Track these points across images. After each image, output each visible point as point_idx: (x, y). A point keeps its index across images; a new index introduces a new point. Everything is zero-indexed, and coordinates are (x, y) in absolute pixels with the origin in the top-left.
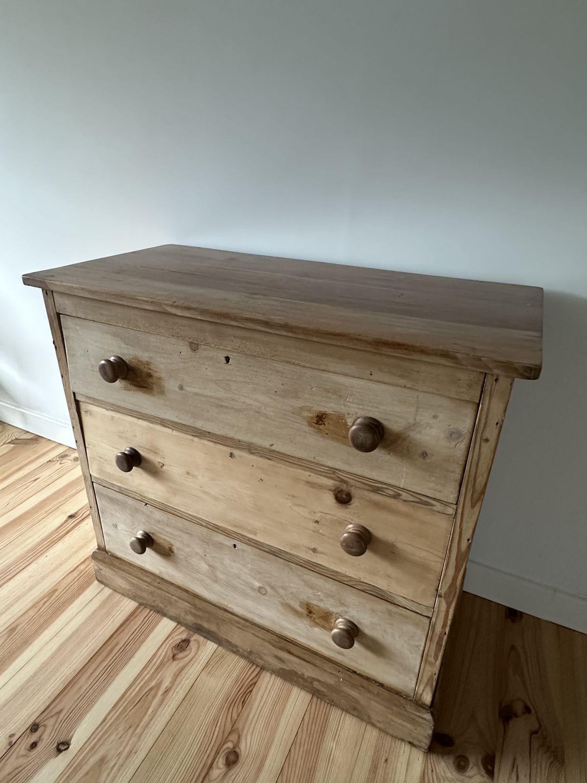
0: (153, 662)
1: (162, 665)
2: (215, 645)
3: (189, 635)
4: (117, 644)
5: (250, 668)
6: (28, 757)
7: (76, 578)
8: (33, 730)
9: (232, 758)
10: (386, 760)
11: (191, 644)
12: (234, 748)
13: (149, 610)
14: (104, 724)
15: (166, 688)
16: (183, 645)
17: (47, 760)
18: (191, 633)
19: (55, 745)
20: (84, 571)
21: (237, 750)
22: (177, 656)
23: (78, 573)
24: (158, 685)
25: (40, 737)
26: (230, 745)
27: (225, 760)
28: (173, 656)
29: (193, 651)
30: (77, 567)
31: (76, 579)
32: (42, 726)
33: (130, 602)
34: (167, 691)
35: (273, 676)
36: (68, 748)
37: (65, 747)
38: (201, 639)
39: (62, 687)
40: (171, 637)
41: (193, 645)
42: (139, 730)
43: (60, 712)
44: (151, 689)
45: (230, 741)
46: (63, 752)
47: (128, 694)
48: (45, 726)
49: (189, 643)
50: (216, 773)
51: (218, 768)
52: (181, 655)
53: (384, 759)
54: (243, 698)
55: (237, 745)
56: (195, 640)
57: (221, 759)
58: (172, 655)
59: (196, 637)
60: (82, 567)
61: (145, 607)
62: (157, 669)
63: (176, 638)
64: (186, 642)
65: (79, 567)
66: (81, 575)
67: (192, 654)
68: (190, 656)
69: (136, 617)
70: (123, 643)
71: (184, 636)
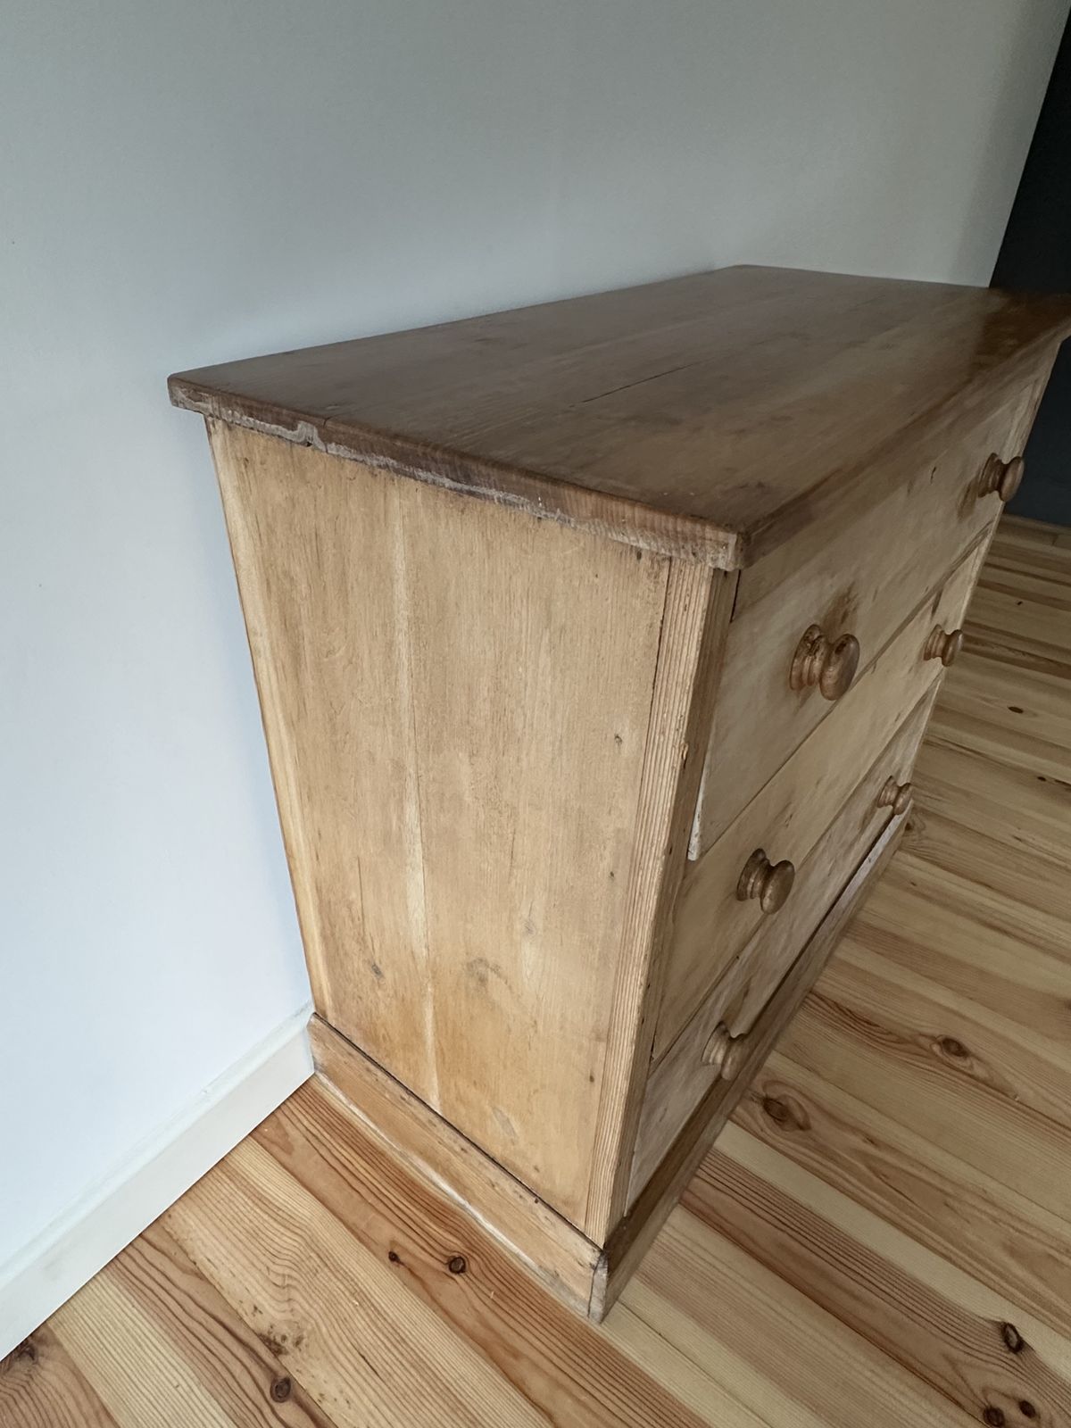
0: (816, 1165)
1: (822, 1150)
2: (772, 1054)
3: (755, 1099)
4: (782, 1246)
5: (811, 1007)
6: (1051, 1416)
7: (579, 1401)
8: (1000, 1420)
9: (953, 1048)
10: (914, 884)
11: (774, 1096)
12: (939, 1043)
13: (696, 1180)
14: (954, 1258)
15: (865, 1142)
16: (777, 1111)
17: (1043, 1368)
18: (749, 1094)
19: (1012, 1356)
20: (555, 1372)
21: (940, 1039)
22: (801, 1121)
23: (560, 1395)
24: (864, 1156)
25: (1006, 1396)
26: (936, 1048)
27: (958, 1058)
28: (801, 1128)
29: (786, 1092)
30: (535, 1404)
31: (584, 1398)
32: (986, 1399)
33: (669, 1225)
34: (872, 1141)
35: (822, 978)
36: (1012, 1327)
37: (1011, 1332)
38: (760, 1077)
39: (897, 1369)
40: (762, 1134)
41: (774, 1093)
42: (948, 1189)
43: (947, 1357)
44: (870, 1168)
45: (930, 1046)
46: (1021, 1335)
47: (887, 1213)
48: (985, 1391)
49: (772, 1100)
50: (979, 1071)
51: (971, 1067)
52: (798, 1115)
53: (912, 886)
54: (866, 1024)
55: (933, 1038)
56: (764, 1087)
57: (959, 1063)
58: (801, 1132)
59: (757, 1086)
60: (538, 1385)
61: (686, 1189)
62: (831, 1159)
63: (761, 1122)
64: (768, 1104)
65: (535, 1396)
66: (567, 1382)
67: (793, 1094)
68: (800, 1099)
69: (714, 1210)
70: (780, 1233)
71: (758, 1109)
